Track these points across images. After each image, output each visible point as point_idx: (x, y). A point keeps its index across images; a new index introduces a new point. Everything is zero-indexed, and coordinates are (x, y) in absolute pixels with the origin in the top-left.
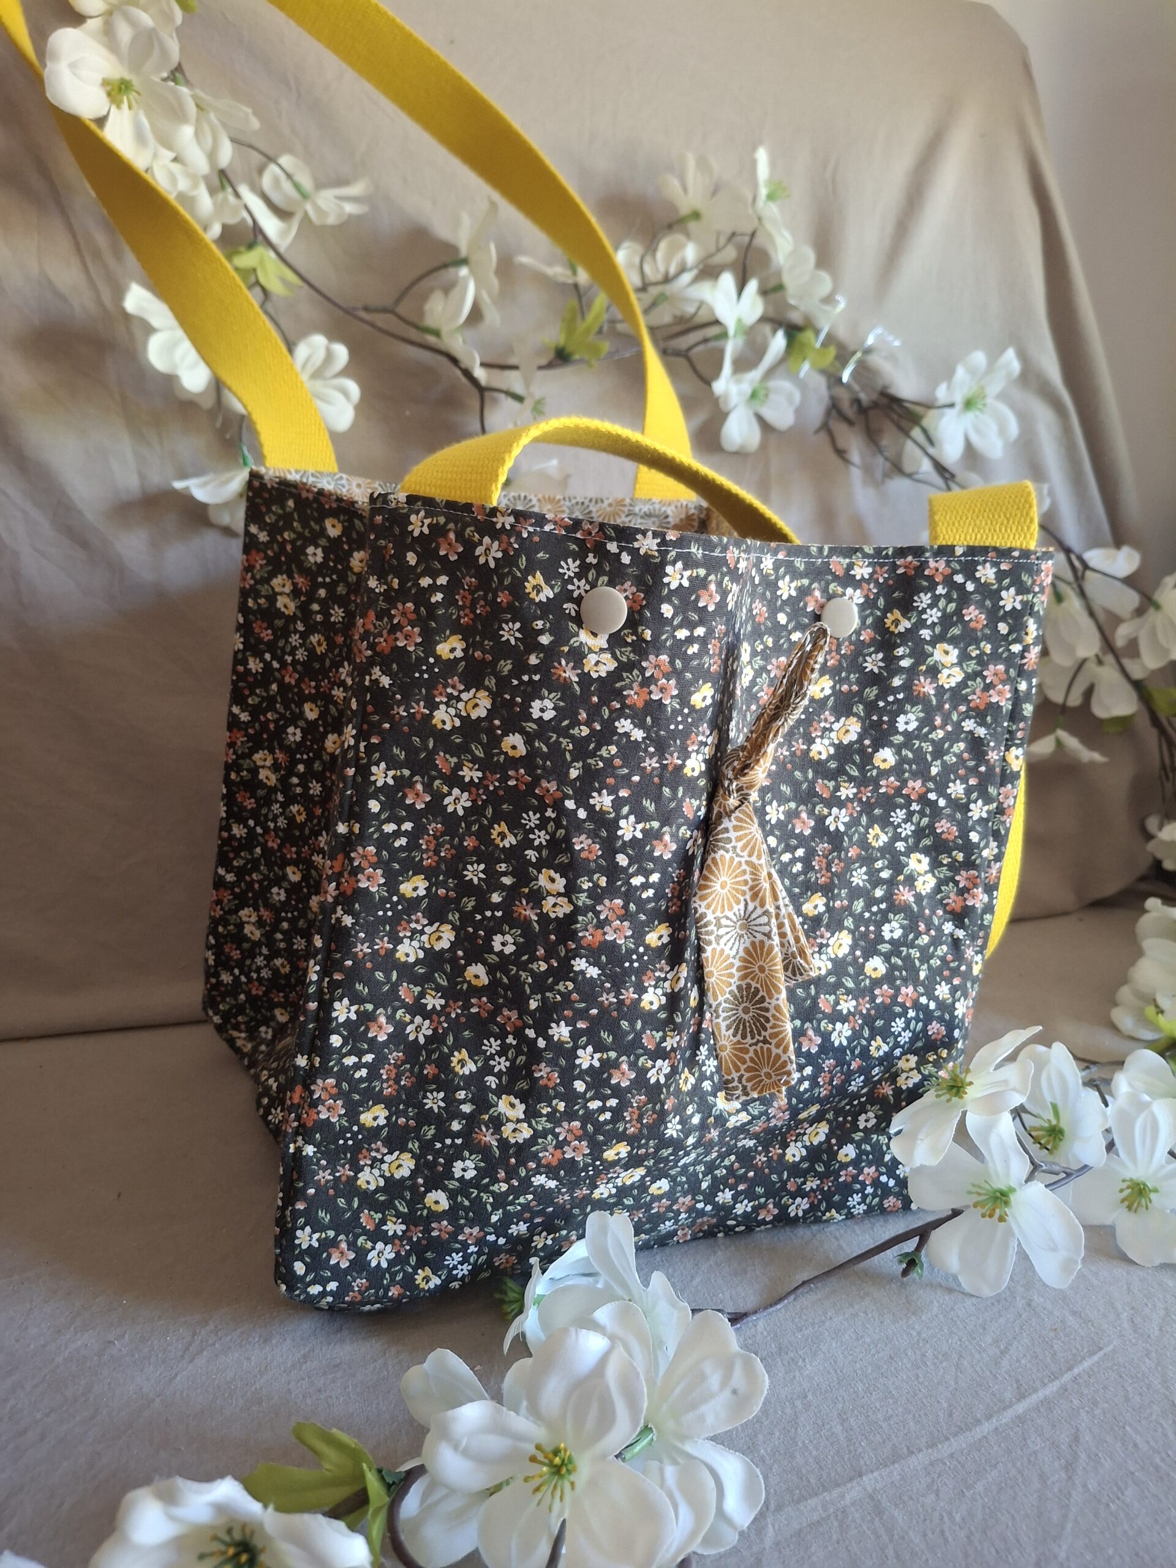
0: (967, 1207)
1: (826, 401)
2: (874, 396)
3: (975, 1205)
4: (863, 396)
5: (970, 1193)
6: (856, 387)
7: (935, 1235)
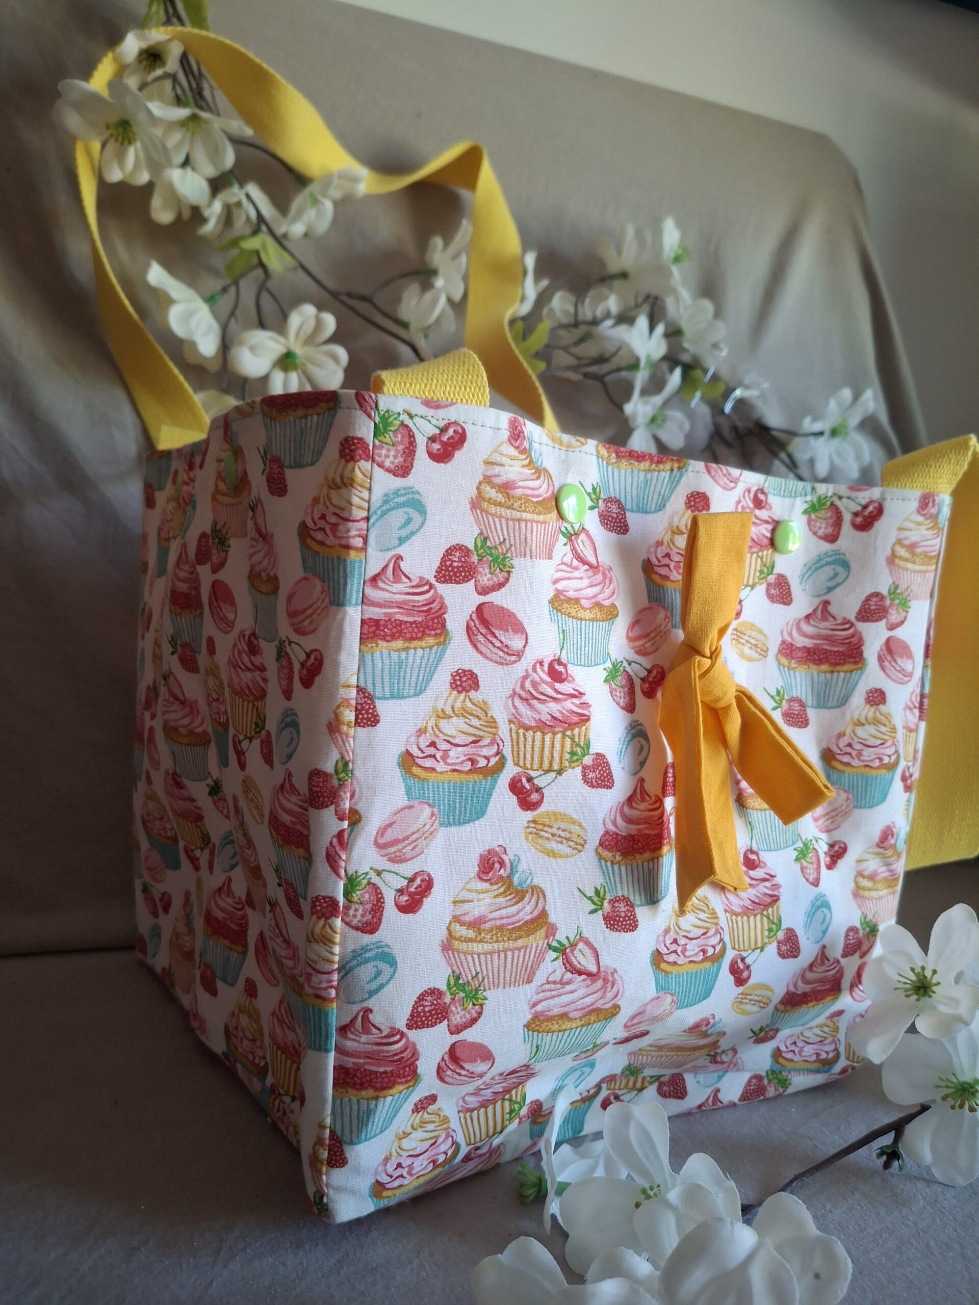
0: (934, 1101)
1: (711, 427)
2: (751, 425)
3: (944, 1098)
4: (739, 424)
5: (938, 1087)
6: (735, 418)
7: (910, 1129)
